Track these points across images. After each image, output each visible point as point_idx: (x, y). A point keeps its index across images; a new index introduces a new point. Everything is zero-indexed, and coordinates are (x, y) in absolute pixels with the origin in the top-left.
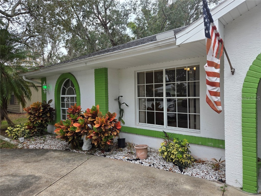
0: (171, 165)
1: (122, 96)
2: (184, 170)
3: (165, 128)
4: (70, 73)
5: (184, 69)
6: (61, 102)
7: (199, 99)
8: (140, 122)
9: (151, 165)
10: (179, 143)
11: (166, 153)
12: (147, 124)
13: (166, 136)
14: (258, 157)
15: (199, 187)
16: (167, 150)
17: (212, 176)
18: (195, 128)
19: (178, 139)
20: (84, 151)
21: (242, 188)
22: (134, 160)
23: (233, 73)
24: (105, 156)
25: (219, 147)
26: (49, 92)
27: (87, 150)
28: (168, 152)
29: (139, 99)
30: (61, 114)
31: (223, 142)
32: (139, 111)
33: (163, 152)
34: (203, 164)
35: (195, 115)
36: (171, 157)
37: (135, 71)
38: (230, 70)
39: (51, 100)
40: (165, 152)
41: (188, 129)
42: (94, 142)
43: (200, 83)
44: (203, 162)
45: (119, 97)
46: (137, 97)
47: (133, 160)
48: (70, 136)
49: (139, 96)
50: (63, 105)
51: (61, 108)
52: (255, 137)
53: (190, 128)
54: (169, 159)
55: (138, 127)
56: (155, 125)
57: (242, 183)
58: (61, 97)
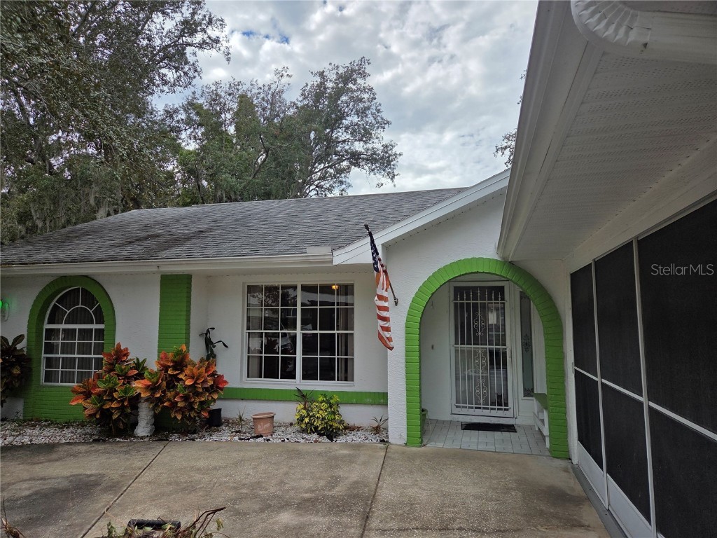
0: (315, 436)
1: (214, 329)
2: (335, 440)
3: (299, 383)
4: (86, 276)
5: (331, 287)
6: (44, 341)
7: (352, 334)
8: (248, 377)
9: (284, 440)
10: (328, 402)
11: (307, 420)
12: (263, 379)
13: (302, 396)
14: (423, 407)
15: (359, 450)
16: (308, 414)
17: (373, 439)
18: (346, 379)
19: (325, 396)
20: (142, 438)
21: (406, 444)
22: (253, 438)
23: (396, 304)
24: (193, 440)
25: (379, 404)
26: (7, 316)
27: (148, 436)
28: (311, 417)
29: (249, 333)
30: (43, 369)
31: (385, 395)
32: (249, 357)
33: (301, 420)
34: (359, 431)
35: (346, 359)
36: (315, 423)
37: (243, 283)
38: (393, 300)
39: (21, 336)
40: (306, 417)
41: (336, 381)
42: (176, 415)
43: (355, 310)
44: (359, 429)
45: (208, 331)
46: (246, 331)
47: (251, 438)
48: (116, 409)
49: (248, 329)
50: (50, 348)
51: (43, 355)
52: (418, 390)
53: (338, 380)
54: (311, 429)
55: (246, 386)
56: (280, 380)
57: (405, 437)
58: (46, 329)
